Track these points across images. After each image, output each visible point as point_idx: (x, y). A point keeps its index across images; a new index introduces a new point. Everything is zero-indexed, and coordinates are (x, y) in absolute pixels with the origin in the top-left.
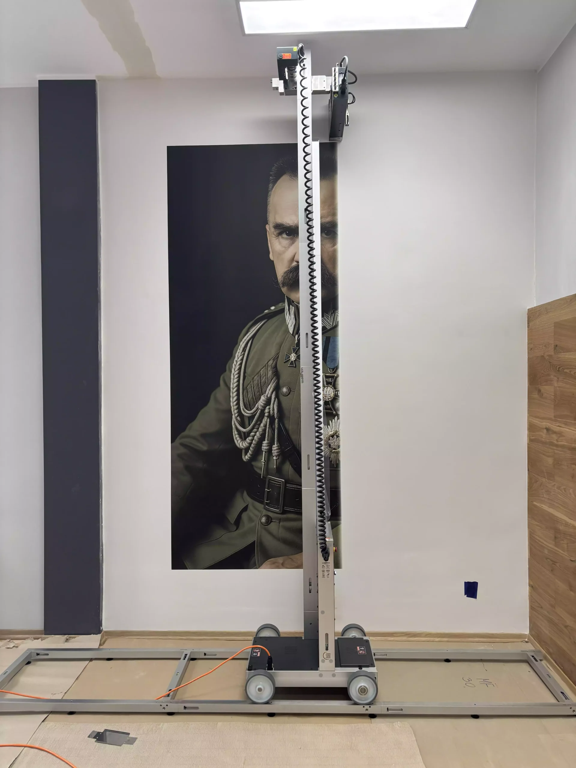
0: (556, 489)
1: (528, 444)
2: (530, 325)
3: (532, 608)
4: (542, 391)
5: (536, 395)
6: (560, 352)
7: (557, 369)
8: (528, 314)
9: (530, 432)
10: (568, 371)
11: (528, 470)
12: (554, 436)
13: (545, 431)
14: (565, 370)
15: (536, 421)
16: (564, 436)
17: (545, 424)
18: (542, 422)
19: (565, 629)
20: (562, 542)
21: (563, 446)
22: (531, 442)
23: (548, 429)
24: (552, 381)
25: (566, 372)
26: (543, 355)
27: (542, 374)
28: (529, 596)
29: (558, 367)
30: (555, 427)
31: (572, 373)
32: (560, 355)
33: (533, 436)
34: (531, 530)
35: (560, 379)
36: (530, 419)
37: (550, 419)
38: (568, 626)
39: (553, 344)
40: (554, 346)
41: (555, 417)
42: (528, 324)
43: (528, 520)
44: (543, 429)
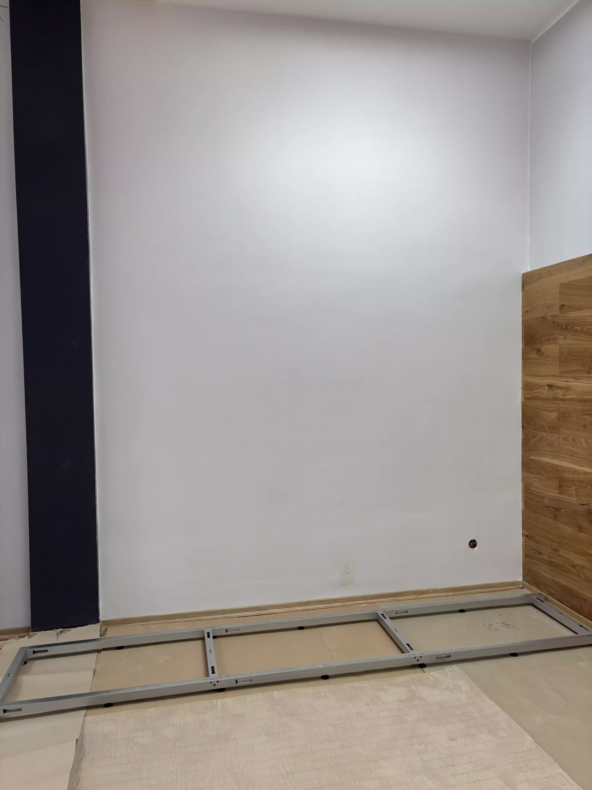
0: (561, 441)
1: (522, 403)
2: (526, 288)
3: (527, 556)
4: (543, 350)
5: (535, 355)
6: (567, 311)
7: (564, 328)
8: (522, 278)
9: (525, 391)
10: (579, 328)
11: (523, 427)
12: (559, 391)
13: (547, 388)
14: (575, 328)
15: (532, 380)
16: (574, 390)
17: (546, 381)
18: (542, 380)
19: (572, 569)
20: (570, 489)
21: (571, 400)
22: (527, 401)
23: (550, 386)
24: (555, 339)
25: (576, 329)
26: (544, 316)
27: (543, 334)
28: (523, 545)
29: (565, 326)
30: (562, 382)
31: (585, 329)
32: (568, 314)
33: (529, 395)
34: (526, 484)
35: (568, 337)
36: (526, 379)
37: (555, 376)
38: (576, 565)
39: (559, 305)
40: (560, 306)
41: (560, 373)
42: (523, 287)
43: (522, 474)
44: (544, 386)
